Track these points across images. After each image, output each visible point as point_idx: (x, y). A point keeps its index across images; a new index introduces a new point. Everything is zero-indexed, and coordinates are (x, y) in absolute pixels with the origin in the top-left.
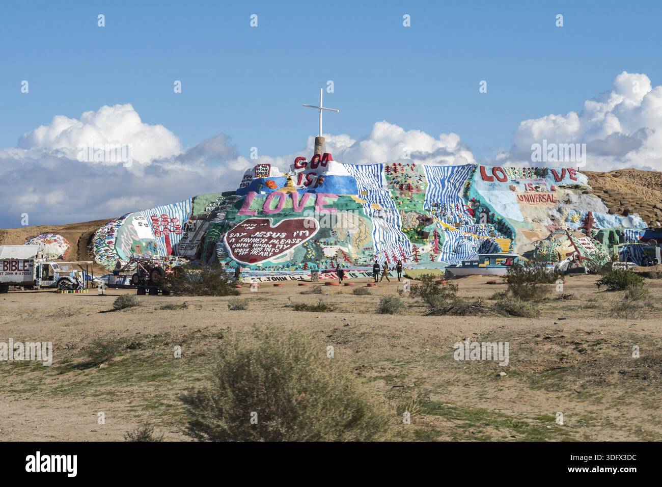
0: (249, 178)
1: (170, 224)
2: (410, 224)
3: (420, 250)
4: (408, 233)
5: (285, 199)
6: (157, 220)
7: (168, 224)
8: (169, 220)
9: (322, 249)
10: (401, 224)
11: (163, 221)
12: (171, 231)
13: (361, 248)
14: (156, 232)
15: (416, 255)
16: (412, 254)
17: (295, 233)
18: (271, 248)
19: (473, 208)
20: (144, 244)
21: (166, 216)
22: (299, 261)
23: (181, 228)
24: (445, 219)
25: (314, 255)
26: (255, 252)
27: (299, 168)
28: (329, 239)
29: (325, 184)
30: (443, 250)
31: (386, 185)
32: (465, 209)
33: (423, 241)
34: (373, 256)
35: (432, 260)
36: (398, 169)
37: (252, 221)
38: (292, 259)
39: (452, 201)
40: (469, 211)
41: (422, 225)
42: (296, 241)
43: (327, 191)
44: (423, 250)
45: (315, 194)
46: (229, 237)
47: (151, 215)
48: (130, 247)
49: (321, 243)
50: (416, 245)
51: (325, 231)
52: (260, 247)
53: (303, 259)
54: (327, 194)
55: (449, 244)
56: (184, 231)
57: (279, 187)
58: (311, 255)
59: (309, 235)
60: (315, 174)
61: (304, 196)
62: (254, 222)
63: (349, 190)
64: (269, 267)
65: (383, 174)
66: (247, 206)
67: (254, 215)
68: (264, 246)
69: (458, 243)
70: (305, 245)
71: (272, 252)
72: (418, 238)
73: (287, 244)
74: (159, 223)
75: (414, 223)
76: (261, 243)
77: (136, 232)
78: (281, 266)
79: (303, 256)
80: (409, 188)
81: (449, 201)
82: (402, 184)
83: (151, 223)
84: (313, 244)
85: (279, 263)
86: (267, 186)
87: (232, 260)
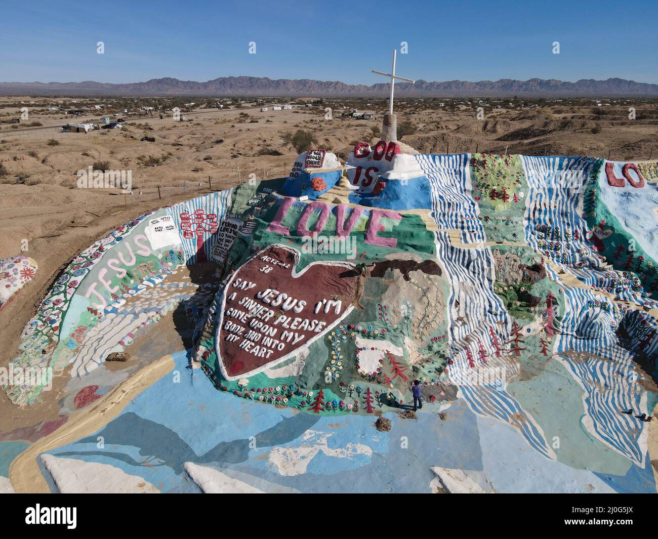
0: (299, 167)
1: (205, 221)
2: (507, 276)
3: (524, 332)
4: (504, 295)
5: (328, 216)
6: (188, 219)
7: (202, 222)
8: (205, 217)
9: (357, 350)
10: (493, 278)
11: (197, 218)
12: (206, 231)
13: (427, 339)
14: (185, 234)
15: (516, 340)
16: (511, 338)
17: (320, 304)
18: (274, 338)
19: (600, 237)
20: (160, 256)
21: (201, 212)
22: (311, 383)
23: (217, 227)
24: (558, 257)
25: (341, 368)
26: (249, 342)
27: (359, 157)
28: (373, 324)
29: (386, 193)
30: (561, 329)
31: (471, 189)
32: (588, 237)
33: (528, 311)
34: (446, 359)
35: (544, 351)
36: (489, 163)
37: (275, 252)
38: (301, 373)
39: (568, 224)
40: (595, 241)
41: (527, 280)
42: (316, 325)
43: (387, 204)
44: (529, 330)
45: (369, 209)
46: (233, 285)
47: (181, 212)
48: (125, 274)
49: (358, 332)
50: (517, 321)
51: (369, 303)
52: (258, 330)
53: (318, 377)
54: (384, 210)
55: (571, 316)
56: (221, 231)
57: (329, 187)
58: (334, 369)
59: (342, 312)
60: (376, 170)
61: (352, 211)
62: (277, 254)
63: (419, 203)
64: (258, 390)
65: (468, 169)
66: (279, 218)
67: (285, 235)
68: (265, 330)
69: (587, 316)
70: (330, 337)
71: (272, 349)
72: (521, 306)
73: (301, 332)
74: (191, 221)
75: (515, 276)
76: (263, 321)
77: (148, 243)
78: (279, 389)
79: (320, 369)
80: (504, 197)
81: (564, 222)
82: (494, 190)
83: (178, 224)
84: (344, 337)
85: (278, 380)
86: (312, 187)
87: (215, 349)
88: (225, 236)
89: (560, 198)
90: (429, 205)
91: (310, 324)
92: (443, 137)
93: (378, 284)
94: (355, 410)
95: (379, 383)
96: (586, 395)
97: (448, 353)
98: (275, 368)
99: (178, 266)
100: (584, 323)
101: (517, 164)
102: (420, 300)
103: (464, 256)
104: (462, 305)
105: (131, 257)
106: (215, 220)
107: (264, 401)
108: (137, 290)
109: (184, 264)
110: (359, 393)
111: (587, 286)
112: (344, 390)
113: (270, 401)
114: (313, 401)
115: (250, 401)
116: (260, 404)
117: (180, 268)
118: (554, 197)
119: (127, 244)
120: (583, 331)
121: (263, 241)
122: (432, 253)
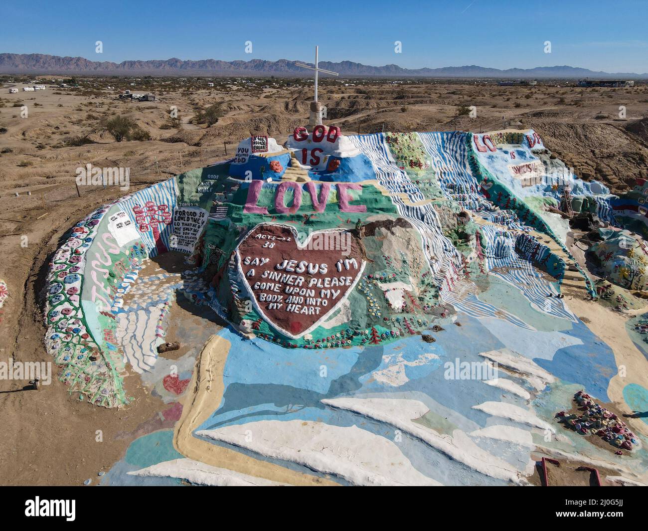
0: (244, 153)
1: (157, 213)
2: (448, 223)
3: (468, 260)
4: (450, 236)
5: (301, 193)
6: (141, 212)
7: (155, 213)
8: (156, 208)
9: (384, 293)
10: (440, 226)
11: (149, 210)
12: (159, 222)
13: (420, 276)
14: (141, 227)
15: (465, 267)
16: (462, 266)
17: (340, 265)
18: (315, 297)
19: (486, 188)
20: (127, 253)
21: (151, 204)
22: (363, 324)
23: (171, 217)
24: (467, 205)
25: (379, 308)
26: (294, 305)
27: (299, 140)
28: (386, 272)
29: (342, 169)
30: (486, 254)
31: (395, 161)
32: (479, 190)
33: (467, 245)
34: (436, 287)
35: (482, 271)
36: (399, 139)
37: (267, 230)
38: (351, 319)
39: (466, 181)
40: (483, 192)
41: (461, 223)
42: (345, 280)
43: (346, 178)
44: (471, 258)
45: (334, 183)
46: (244, 264)
47: (133, 207)
48: (108, 275)
49: (377, 279)
50: (463, 253)
51: (375, 257)
52: (298, 294)
53: (366, 319)
54: (348, 183)
55: (490, 244)
56: (175, 220)
57: (284, 168)
58: (375, 310)
59: (360, 266)
60: (321, 151)
61: (321, 187)
62: (270, 231)
63: (367, 175)
64: (323, 340)
65: (386, 145)
66: (253, 199)
67: (264, 214)
68: (304, 293)
69: (499, 243)
70: (360, 288)
71: (319, 306)
72: (462, 243)
73: (335, 288)
74: (144, 214)
75: (453, 222)
76: (298, 286)
77: (114, 241)
78: (339, 335)
79: (365, 312)
80: (420, 166)
81: (463, 180)
82: (412, 160)
83: (133, 218)
84: (370, 285)
85: (334, 329)
86: (272, 169)
87: (262, 319)
88: (181, 224)
89: (452, 163)
90: (374, 176)
91: (339, 280)
92: (274, 118)
93: (373, 241)
94: (402, 335)
95: (407, 312)
96: (522, 292)
97: (436, 283)
98: (328, 320)
99: (143, 260)
100: (498, 247)
101: (417, 139)
102: (408, 248)
103: (417, 212)
104: (431, 248)
105: (106, 257)
106: (167, 210)
107: (332, 347)
108: (125, 288)
109: (148, 258)
110: (399, 323)
111: (490, 222)
112: (388, 323)
113: (337, 346)
114: (370, 337)
115: (320, 350)
116: (329, 350)
117: (145, 262)
118: (448, 162)
119: (99, 243)
120: (499, 253)
121: (245, 222)
122: (396, 213)
